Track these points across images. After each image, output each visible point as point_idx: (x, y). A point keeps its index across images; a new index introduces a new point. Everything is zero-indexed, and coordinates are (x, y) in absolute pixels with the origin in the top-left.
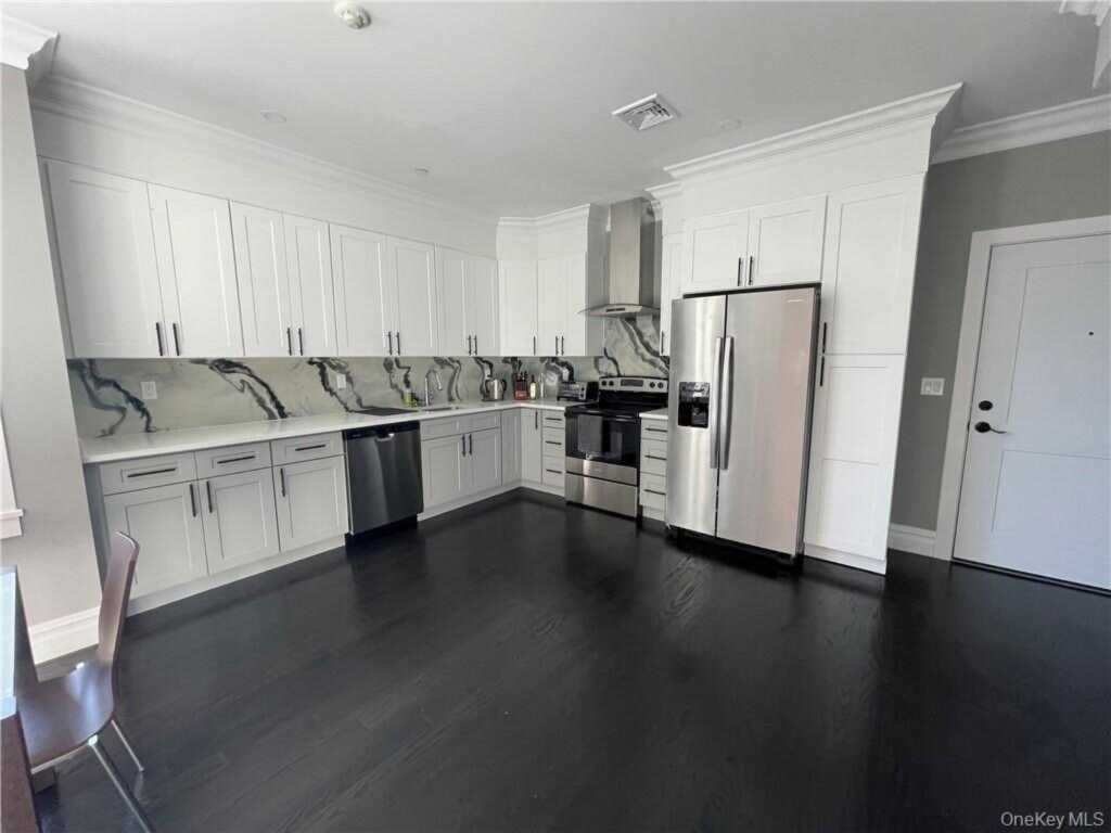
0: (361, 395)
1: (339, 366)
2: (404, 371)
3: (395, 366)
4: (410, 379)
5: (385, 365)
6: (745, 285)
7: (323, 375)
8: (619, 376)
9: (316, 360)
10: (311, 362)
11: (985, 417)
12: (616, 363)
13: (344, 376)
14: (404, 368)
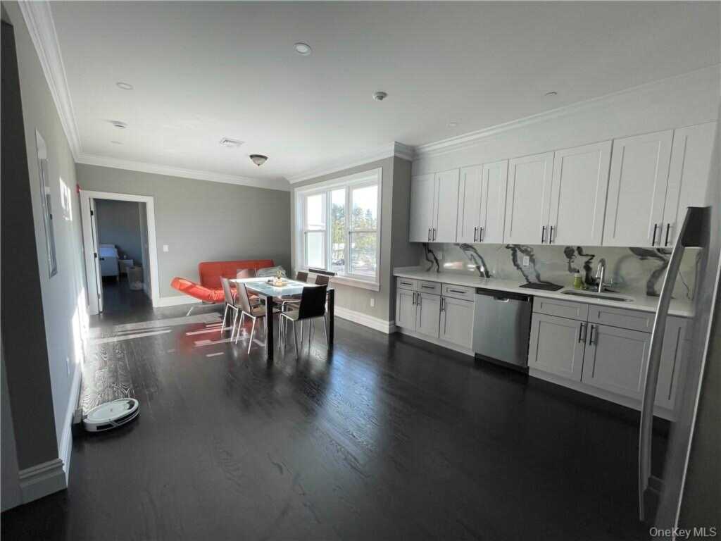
0: (540, 272)
1: (526, 251)
2: (586, 259)
3: (576, 253)
4: (592, 266)
5: (565, 252)
7: (514, 255)
9: (511, 246)
10: (508, 247)
13: (528, 258)
14: (587, 255)
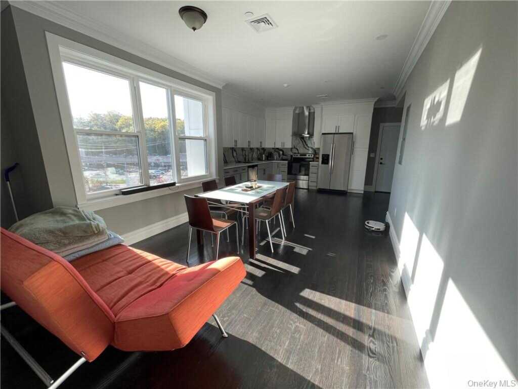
6: (337, 132)
8: (298, 153)
11: (381, 161)
12: (298, 150)
